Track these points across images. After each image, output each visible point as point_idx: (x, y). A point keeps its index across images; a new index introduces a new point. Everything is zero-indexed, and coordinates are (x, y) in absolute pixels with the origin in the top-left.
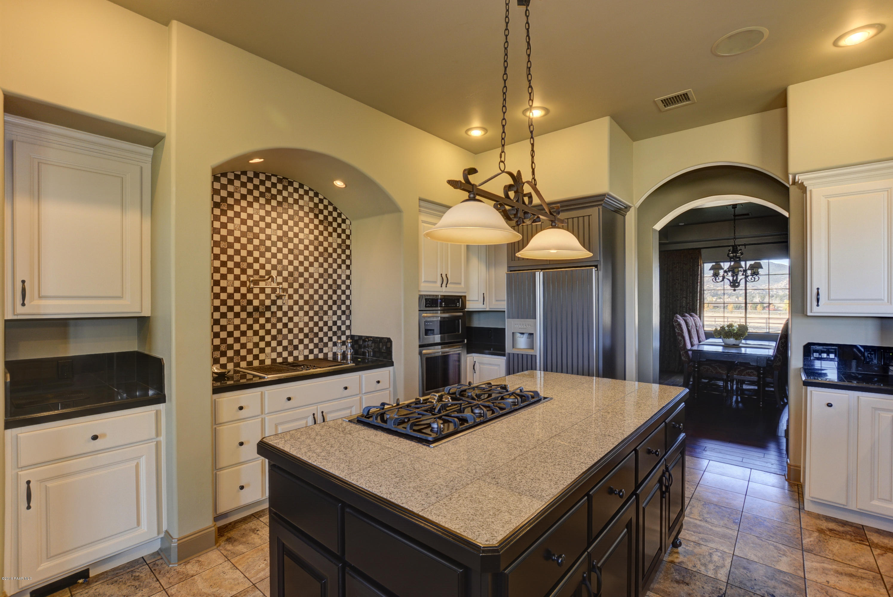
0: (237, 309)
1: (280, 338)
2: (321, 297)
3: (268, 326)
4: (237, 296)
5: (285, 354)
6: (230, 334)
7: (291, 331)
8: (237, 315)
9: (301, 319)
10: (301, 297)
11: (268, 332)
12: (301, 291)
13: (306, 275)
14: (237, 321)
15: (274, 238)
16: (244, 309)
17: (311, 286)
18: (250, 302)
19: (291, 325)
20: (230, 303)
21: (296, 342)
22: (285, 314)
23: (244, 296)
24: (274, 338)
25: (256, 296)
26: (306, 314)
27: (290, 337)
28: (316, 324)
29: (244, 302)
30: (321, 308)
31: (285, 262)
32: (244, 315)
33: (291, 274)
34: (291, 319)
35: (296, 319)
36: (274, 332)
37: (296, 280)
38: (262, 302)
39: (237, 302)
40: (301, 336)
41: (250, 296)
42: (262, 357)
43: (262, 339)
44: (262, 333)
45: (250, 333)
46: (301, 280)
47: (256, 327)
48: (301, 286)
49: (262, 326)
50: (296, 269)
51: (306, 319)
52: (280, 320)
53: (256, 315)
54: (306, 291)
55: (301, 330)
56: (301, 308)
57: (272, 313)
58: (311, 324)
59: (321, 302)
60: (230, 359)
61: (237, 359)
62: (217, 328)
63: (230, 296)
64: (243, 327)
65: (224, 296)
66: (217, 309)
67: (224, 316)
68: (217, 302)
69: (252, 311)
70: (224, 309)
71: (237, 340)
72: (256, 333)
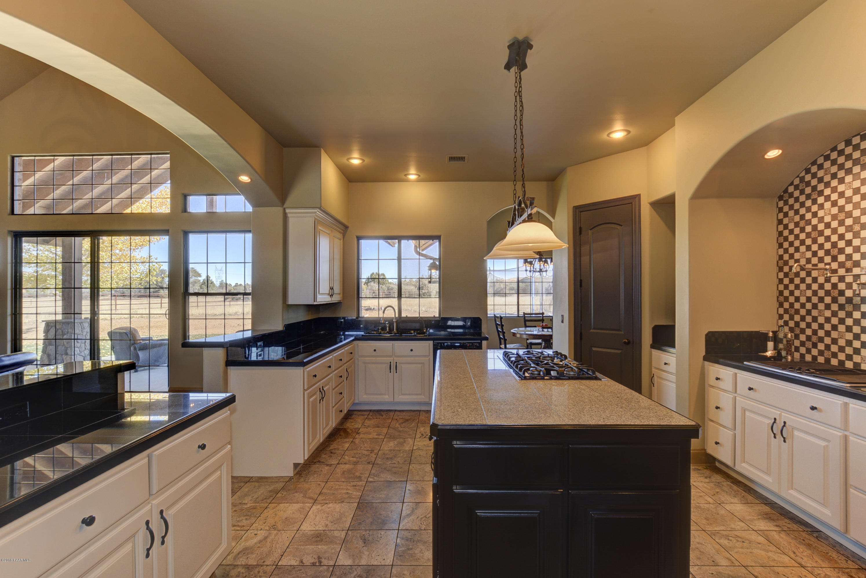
0: (828, 300)
4: (828, 287)
6: (821, 326)
8: (828, 307)
14: (828, 313)
16: (835, 300)
18: (842, 293)
20: (821, 293)
23: (835, 286)
25: (849, 286)
29: (835, 293)
32: (835, 307)
39: (828, 293)
41: (842, 286)
42: (856, 358)
43: (857, 337)
44: (856, 329)
45: (842, 328)
47: (849, 322)
49: (857, 322)
53: (849, 308)
60: (821, 353)
61: (827, 354)
62: (809, 319)
63: (821, 286)
64: (835, 321)
65: (815, 287)
66: (809, 299)
67: (815, 306)
68: (809, 293)
69: (844, 302)
70: (815, 300)
71: (828, 334)
72: (849, 329)
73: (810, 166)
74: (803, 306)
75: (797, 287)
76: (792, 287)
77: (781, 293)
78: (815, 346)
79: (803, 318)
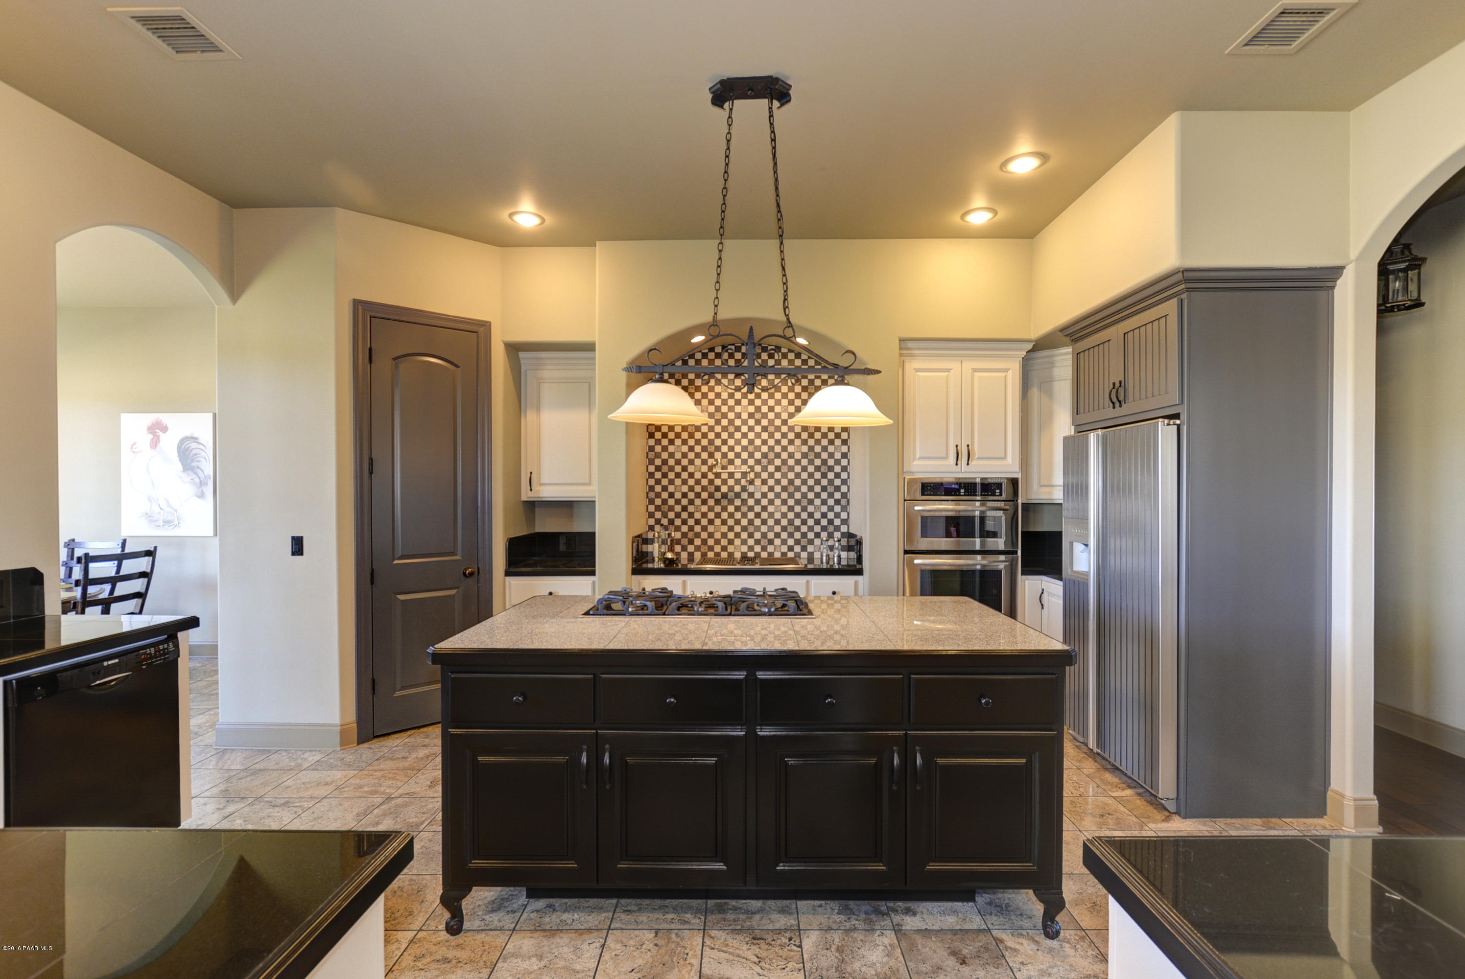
0: (705, 495)
1: (751, 529)
2: (804, 482)
3: (738, 515)
4: (705, 482)
5: (758, 549)
6: (698, 522)
7: (764, 522)
8: (704, 502)
9: (777, 509)
10: (778, 482)
11: (738, 522)
12: (778, 475)
13: (784, 455)
14: (704, 509)
15: (745, 416)
16: (711, 496)
17: (791, 469)
18: (718, 489)
19: (764, 515)
20: (698, 489)
21: (771, 535)
22: (758, 502)
23: (711, 482)
24: (744, 529)
25: (724, 482)
26: (784, 502)
27: (764, 529)
28: (798, 515)
29: (711, 489)
30: (804, 495)
31: (758, 442)
32: (711, 502)
33: (765, 455)
34: (764, 509)
35: (771, 509)
36: (744, 522)
37: (771, 462)
38: (731, 489)
39: (704, 489)
40: (778, 529)
41: (718, 482)
42: (731, 549)
43: (731, 529)
44: (731, 522)
45: (718, 522)
46: (778, 462)
47: (724, 515)
48: (778, 469)
49: (731, 515)
50: (771, 449)
51: (784, 509)
52: (751, 509)
53: (724, 502)
54: (784, 476)
55: (777, 522)
56: (778, 495)
57: (743, 500)
58: (791, 515)
59: (804, 489)
60: (698, 548)
61: (704, 549)
62: (684, 515)
63: (698, 482)
64: (711, 515)
65: (691, 482)
66: (684, 495)
67: (691, 502)
68: (685, 489)
69: (720, 497)
70: (691, 495)
71: (704, 529)
72: (724, 522)
73: (687, 358)
74: (678, 502)
75: (671, 482)
76: (665, 482)
77: (651, 488)
78: (691, 542)
79: (678, 515)
